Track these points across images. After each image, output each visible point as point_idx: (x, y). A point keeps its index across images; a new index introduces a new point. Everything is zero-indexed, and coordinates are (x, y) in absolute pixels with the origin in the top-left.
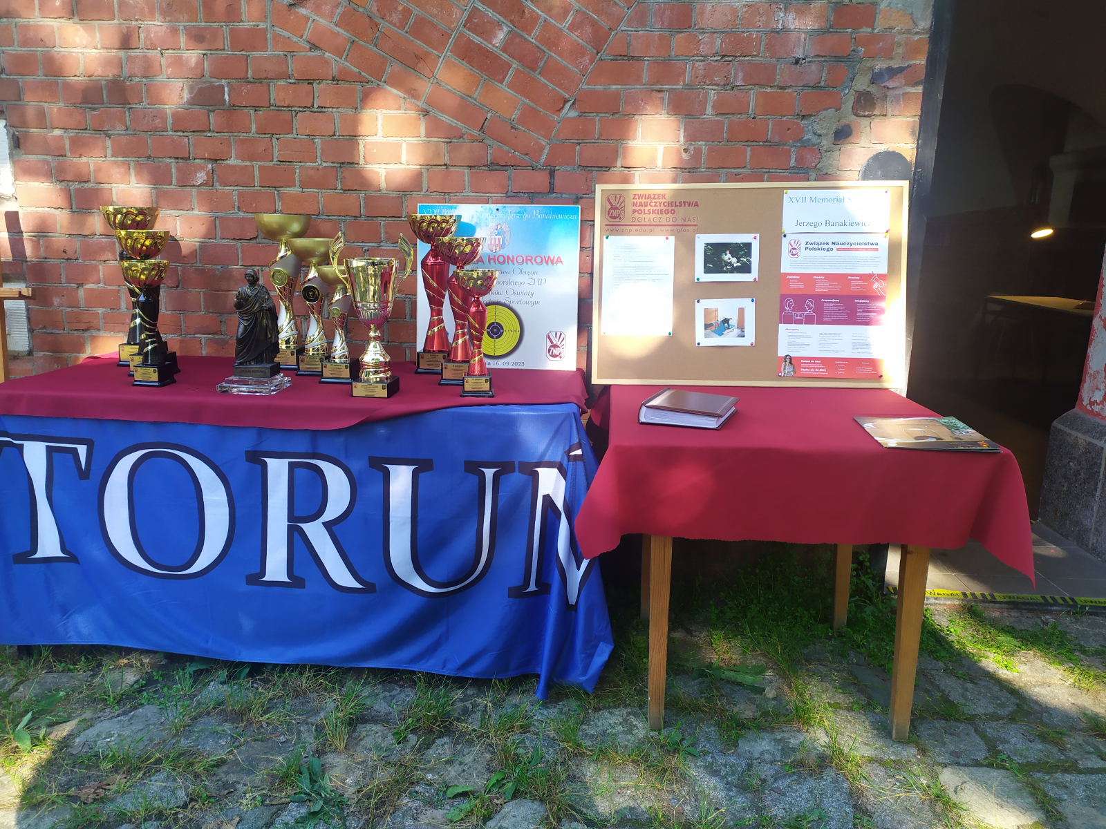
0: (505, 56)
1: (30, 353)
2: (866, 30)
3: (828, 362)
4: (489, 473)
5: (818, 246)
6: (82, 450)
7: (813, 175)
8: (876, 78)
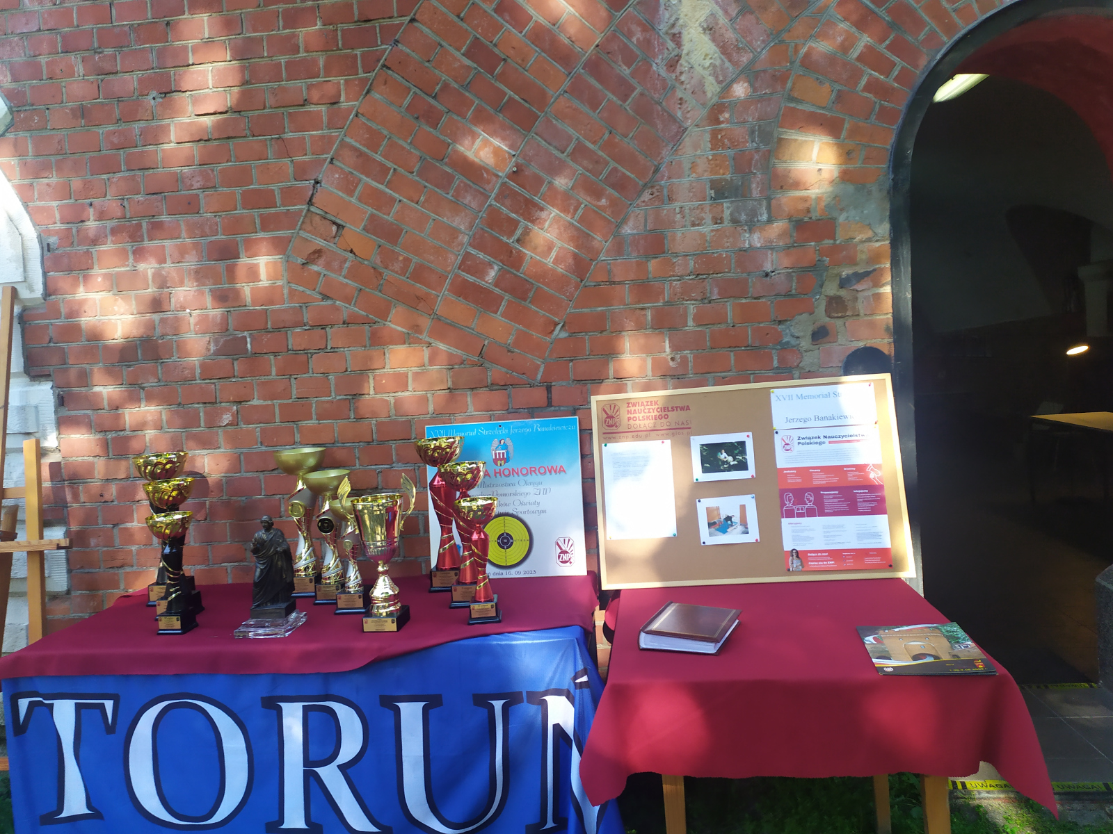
0: (497, 291)
1: (68, 592)
2: (828, 242)
3: (835, 554)
4: (498, 705)
5: (810, 441)
6: (109, 705)
7: (797, 374)
8: (844, 283)
